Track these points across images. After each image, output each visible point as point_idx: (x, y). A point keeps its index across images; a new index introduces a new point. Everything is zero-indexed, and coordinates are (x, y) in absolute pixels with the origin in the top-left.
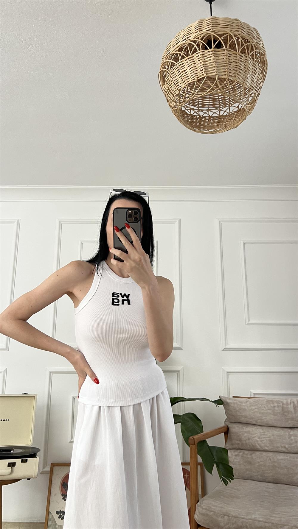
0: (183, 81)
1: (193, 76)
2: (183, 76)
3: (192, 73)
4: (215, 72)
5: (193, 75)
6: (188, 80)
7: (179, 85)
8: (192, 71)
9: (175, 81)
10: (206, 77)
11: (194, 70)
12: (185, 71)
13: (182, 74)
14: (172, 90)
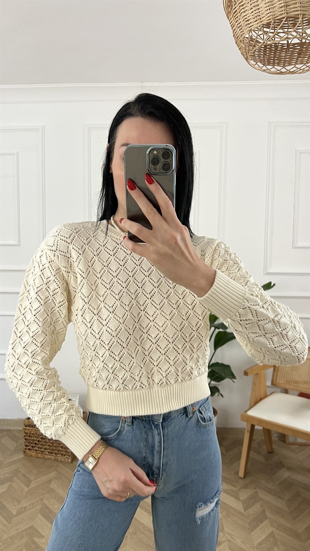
0: (255, 20)
1: (268, 15)
2: (256, 13)
3: (268, 10)
4: (298, 11)
5: (269, 13)
6: (262, 20)
7: (249, 24)
8: (268, 8)
9: (244, 18)
10: (285, 18)
11: (270, 7)
12: (258, 5)
13: (254, 9)
14: (241, 28)
